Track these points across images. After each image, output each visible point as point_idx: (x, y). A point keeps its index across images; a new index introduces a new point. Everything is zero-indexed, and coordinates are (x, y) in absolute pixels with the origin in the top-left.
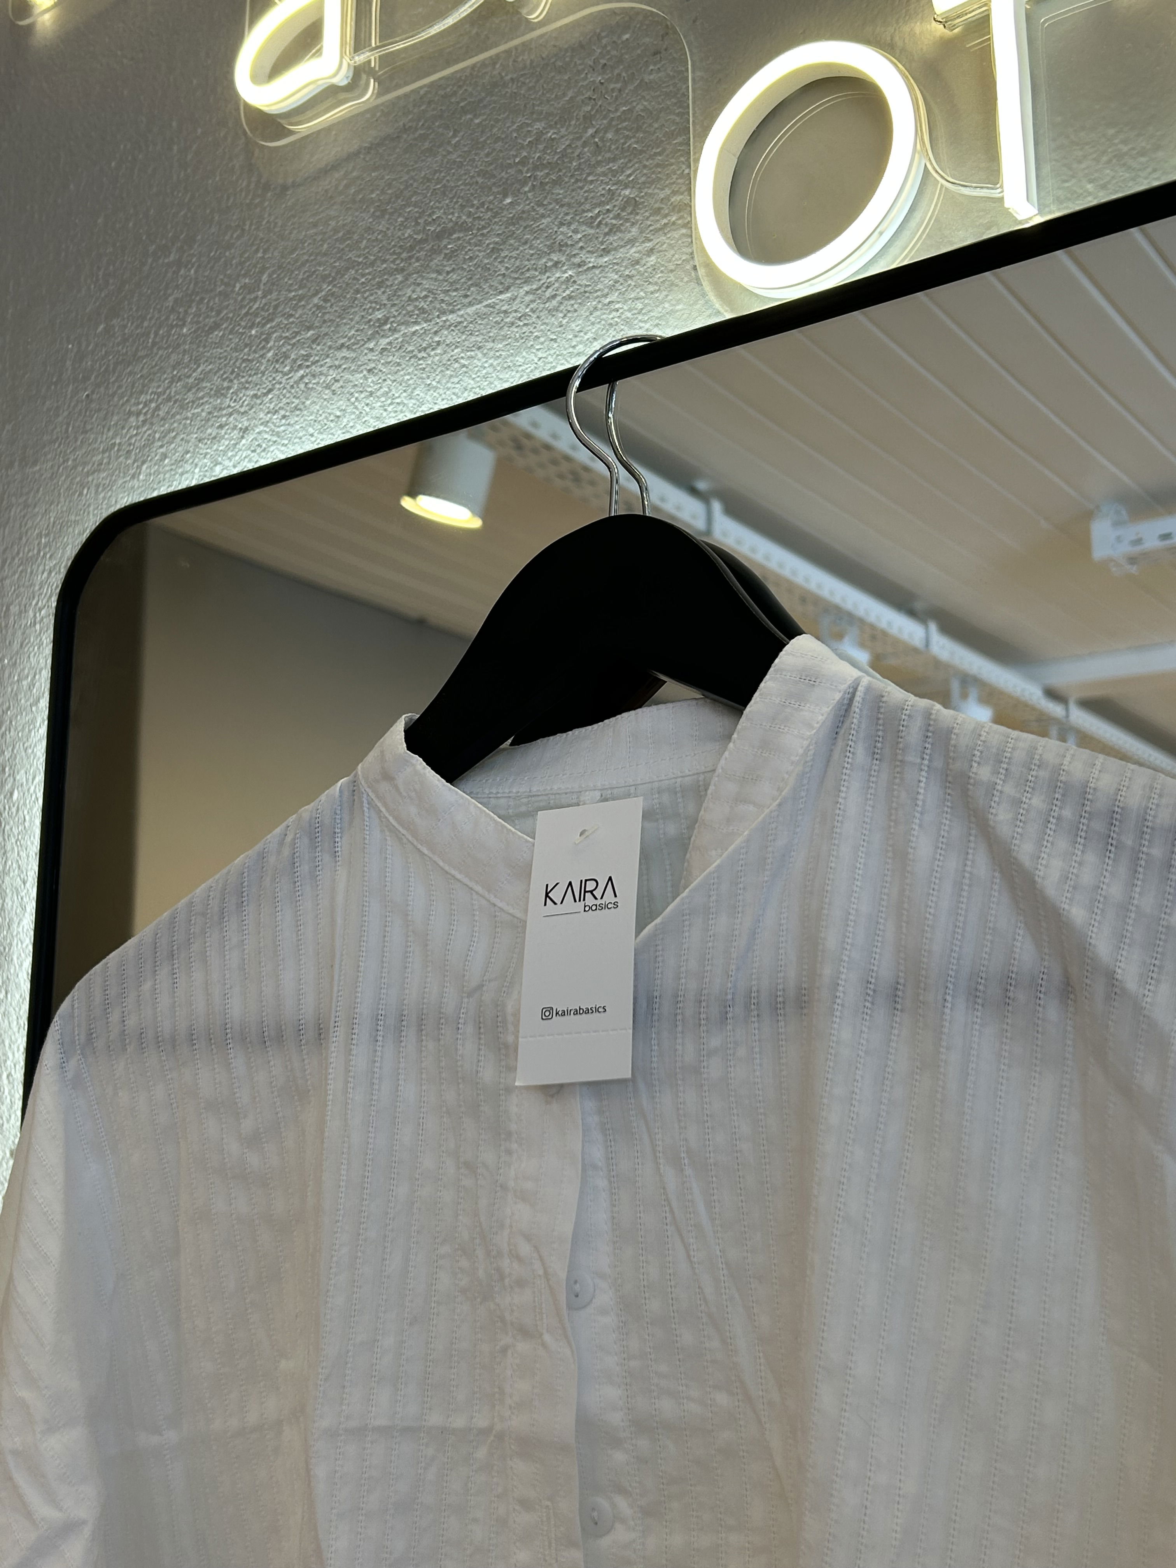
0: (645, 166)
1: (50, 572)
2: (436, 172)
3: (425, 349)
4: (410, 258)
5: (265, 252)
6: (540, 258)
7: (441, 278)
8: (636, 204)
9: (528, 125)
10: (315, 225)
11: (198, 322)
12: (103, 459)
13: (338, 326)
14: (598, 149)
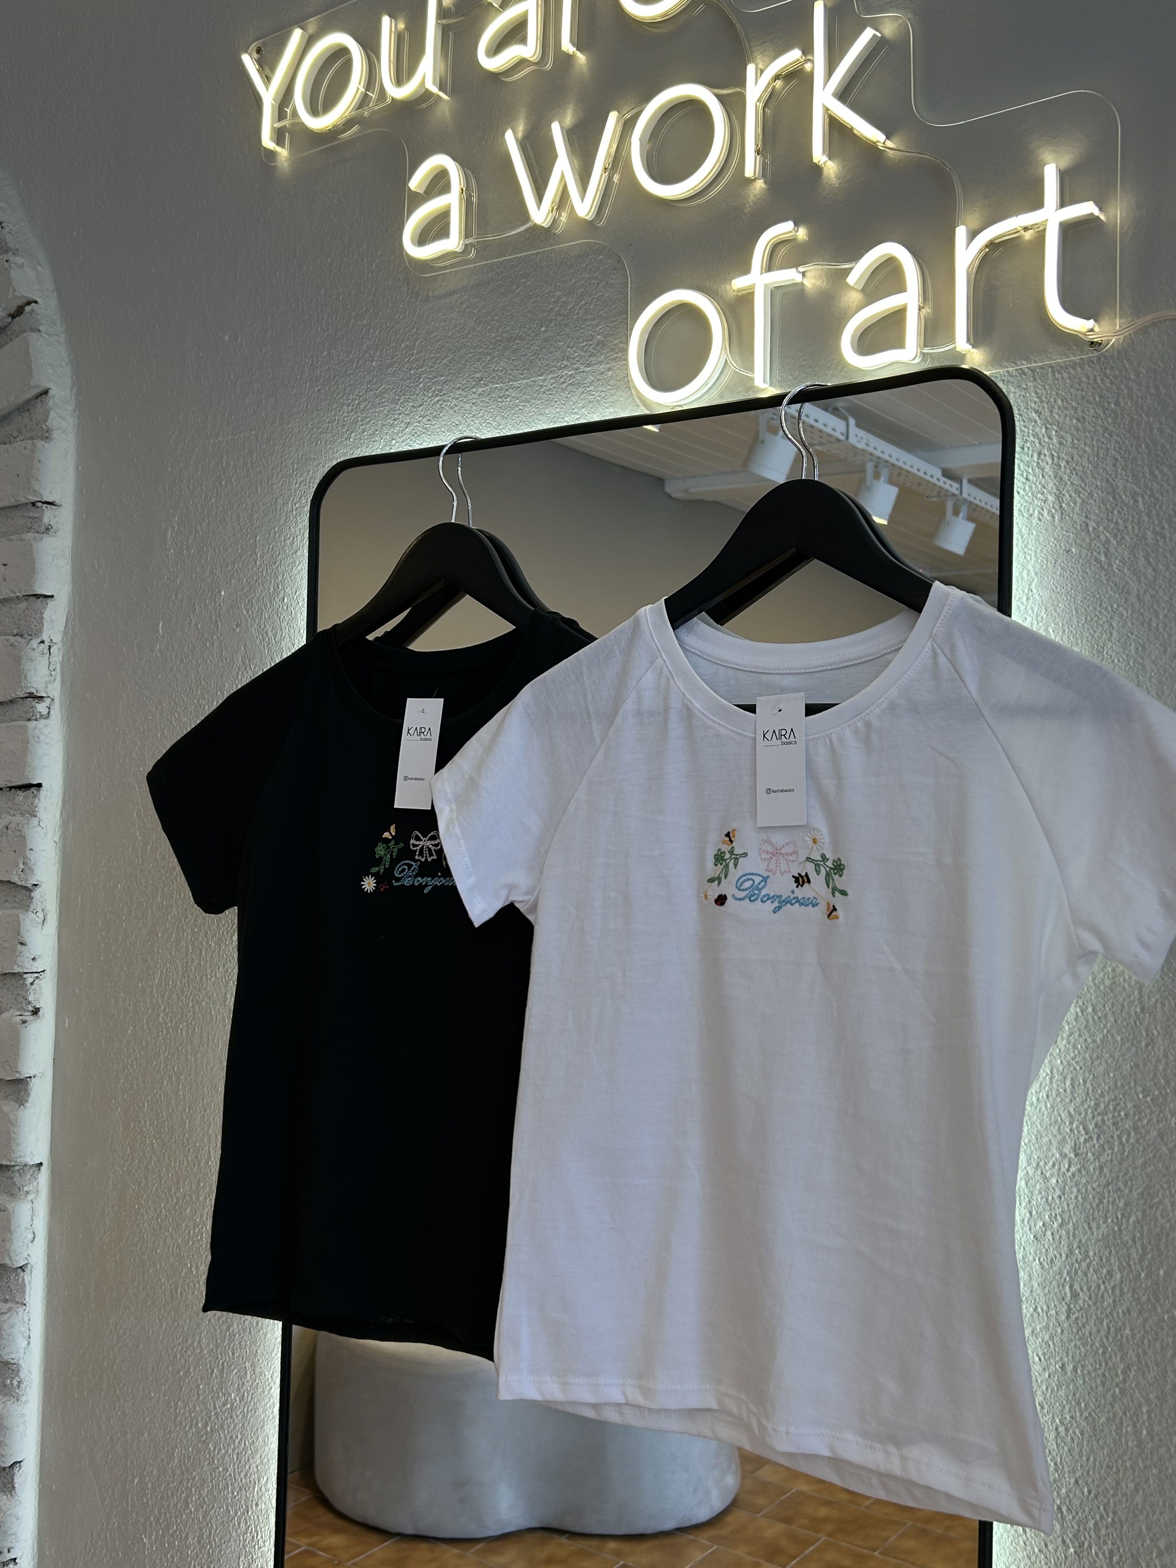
0: (608, 326)
1: (300, 484)
2: (507, 306)
3: (501, 397)
4: (495, 348)
5: (417, 329)
6: (558, 362)
7: (509, 362)
8: (604, 344)
9: (554, 292)
10: (445, 320)
11: (381, 361)
12: (329, 426)
13: (456, 377)
14: (586, 313)
